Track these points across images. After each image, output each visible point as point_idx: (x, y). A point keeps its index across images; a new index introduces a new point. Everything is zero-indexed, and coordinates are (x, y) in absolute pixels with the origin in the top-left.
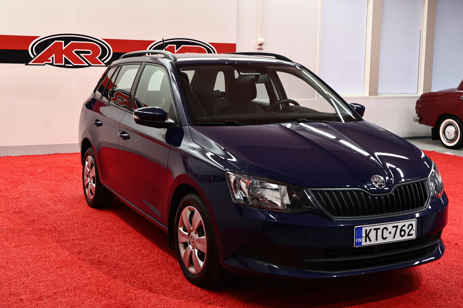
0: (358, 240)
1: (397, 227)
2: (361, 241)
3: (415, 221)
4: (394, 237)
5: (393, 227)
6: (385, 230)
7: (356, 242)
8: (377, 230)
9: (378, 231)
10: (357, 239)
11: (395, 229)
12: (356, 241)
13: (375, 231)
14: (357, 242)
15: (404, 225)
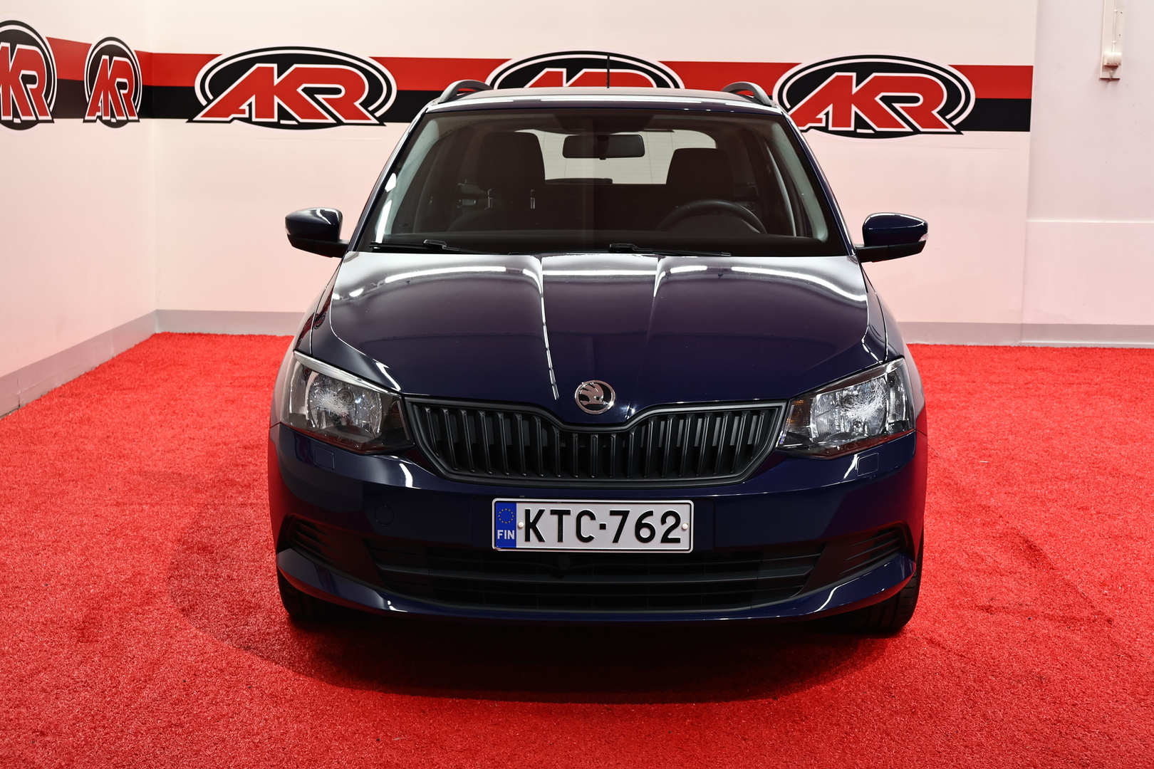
0: (503, 533)
1: (625, 514)
2: (513, 538)
3: (688, 506)
4: (616, 540)
5: (613, 513)
6: (585, 519)
7: (499, 538)
8: (560, 514)
9: (565, 517)
10: (502, 531)
11: (619, 518)
12: (499, 535)
13: (556, 517)
14: (502, 537)
15: (650, 514)
